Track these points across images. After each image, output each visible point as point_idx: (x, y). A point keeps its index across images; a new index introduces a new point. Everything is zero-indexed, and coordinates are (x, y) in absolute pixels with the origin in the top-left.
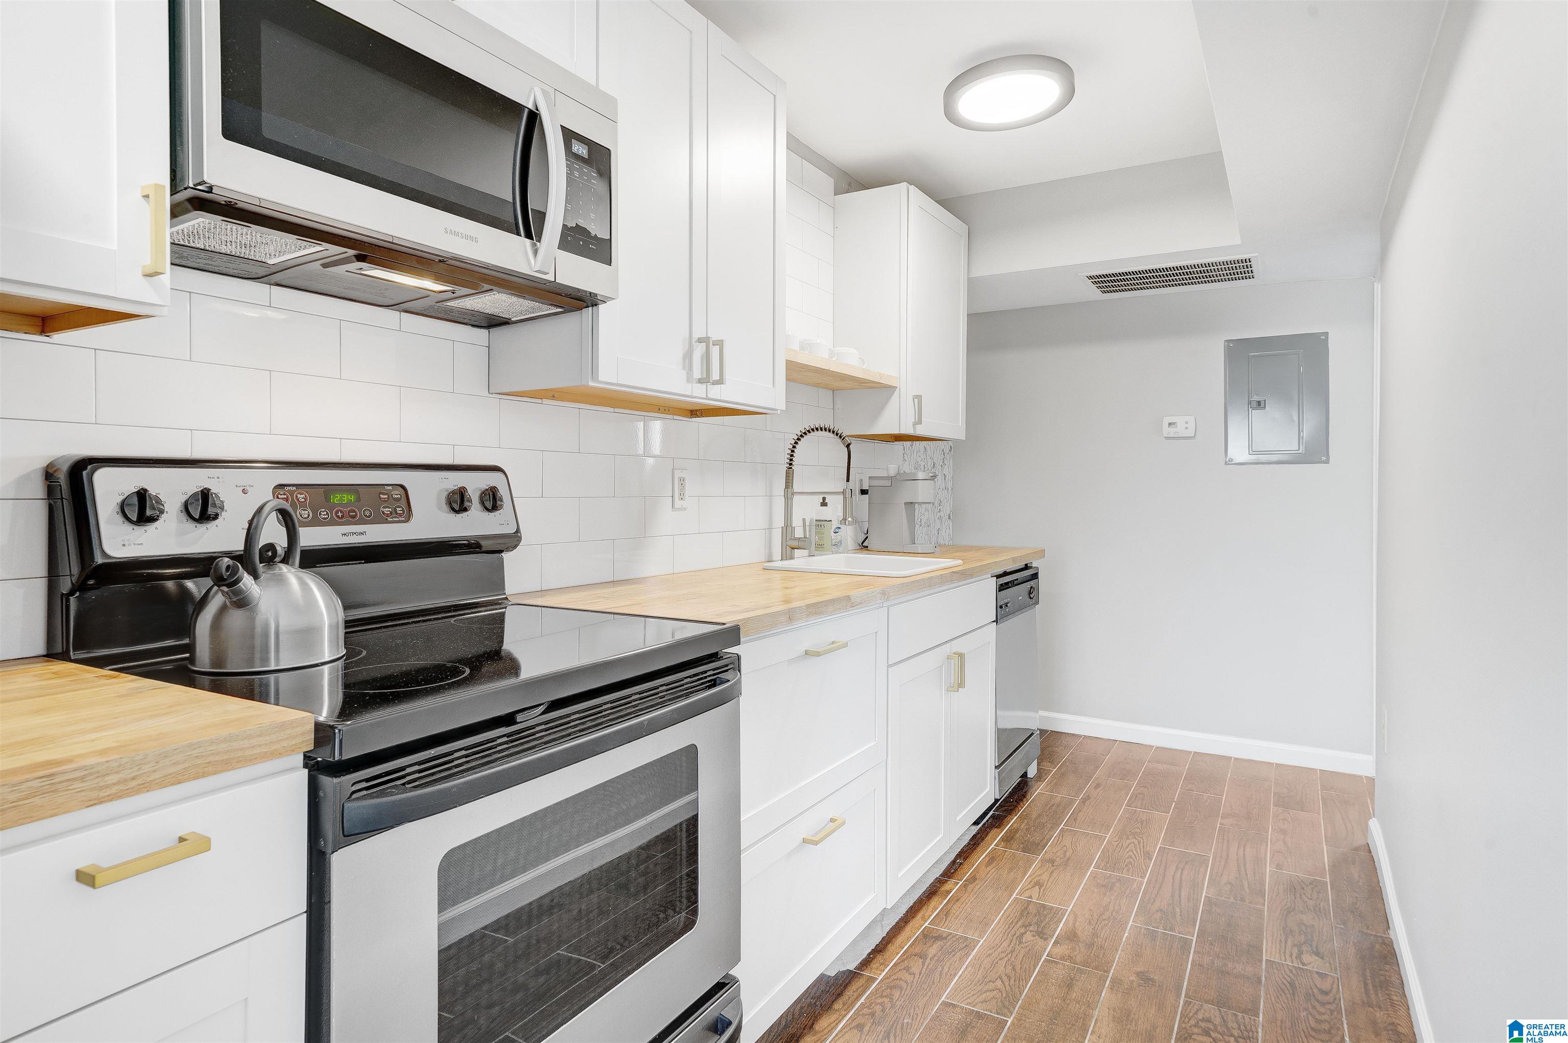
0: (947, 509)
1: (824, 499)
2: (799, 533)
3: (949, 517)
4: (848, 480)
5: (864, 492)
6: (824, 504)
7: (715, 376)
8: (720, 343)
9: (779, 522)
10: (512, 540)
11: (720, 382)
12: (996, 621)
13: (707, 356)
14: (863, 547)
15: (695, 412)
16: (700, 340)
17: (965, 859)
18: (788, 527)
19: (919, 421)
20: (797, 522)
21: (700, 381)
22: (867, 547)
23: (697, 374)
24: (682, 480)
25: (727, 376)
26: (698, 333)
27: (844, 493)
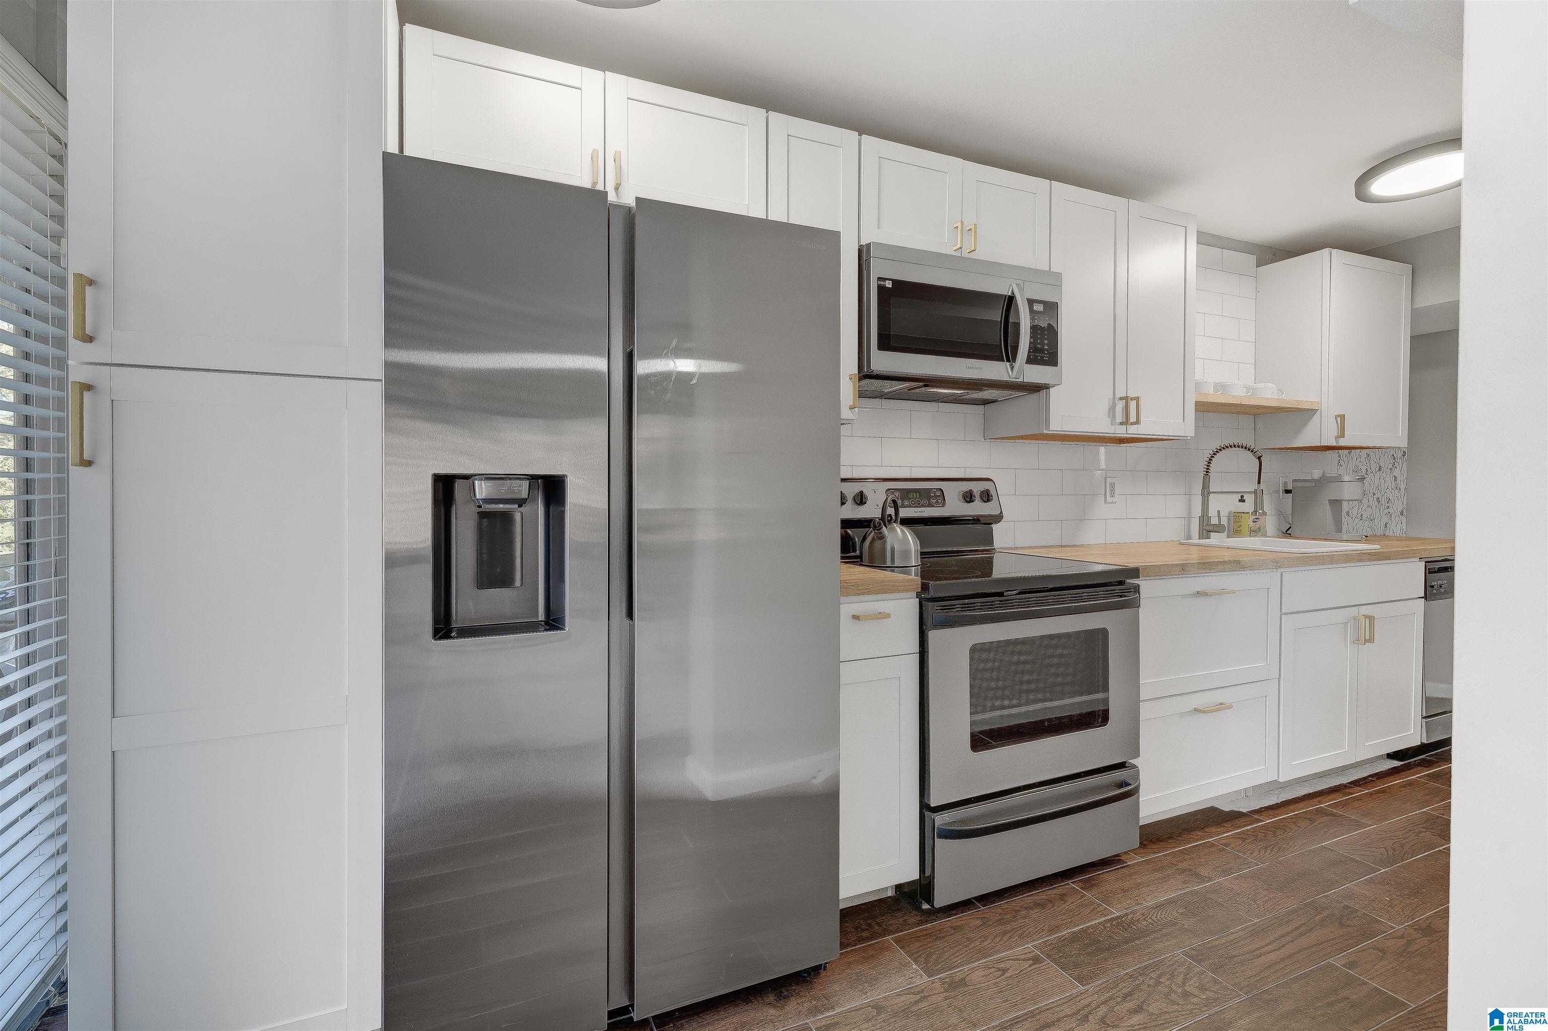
0: (1399, 505)
1: (1242, 497)
2: (1214, 521)
3: (1402, 513)
4: (1259, 483)
5: (1288, 491)
6: (1242, 500)
7: (1133, 418)
8: (1137, 399)
9: (1197, 512)
10: (999, 518)
11: (1137, 422)
12: (1425, 597)
13: (1127, 408)
14: (1287, 533)
15: (1122, 441)
16: (1121, 399)
17: (1378, 779)
18: (1204, 517)
19: (1342, 435)
20: (1212, 513)
21: (1121, 424)
22: (1290, 534)
23: (1119, 419)
24: (1113, 486)
25: (1142, 418)
26: (1120, 393)
27: (1255, 492)
